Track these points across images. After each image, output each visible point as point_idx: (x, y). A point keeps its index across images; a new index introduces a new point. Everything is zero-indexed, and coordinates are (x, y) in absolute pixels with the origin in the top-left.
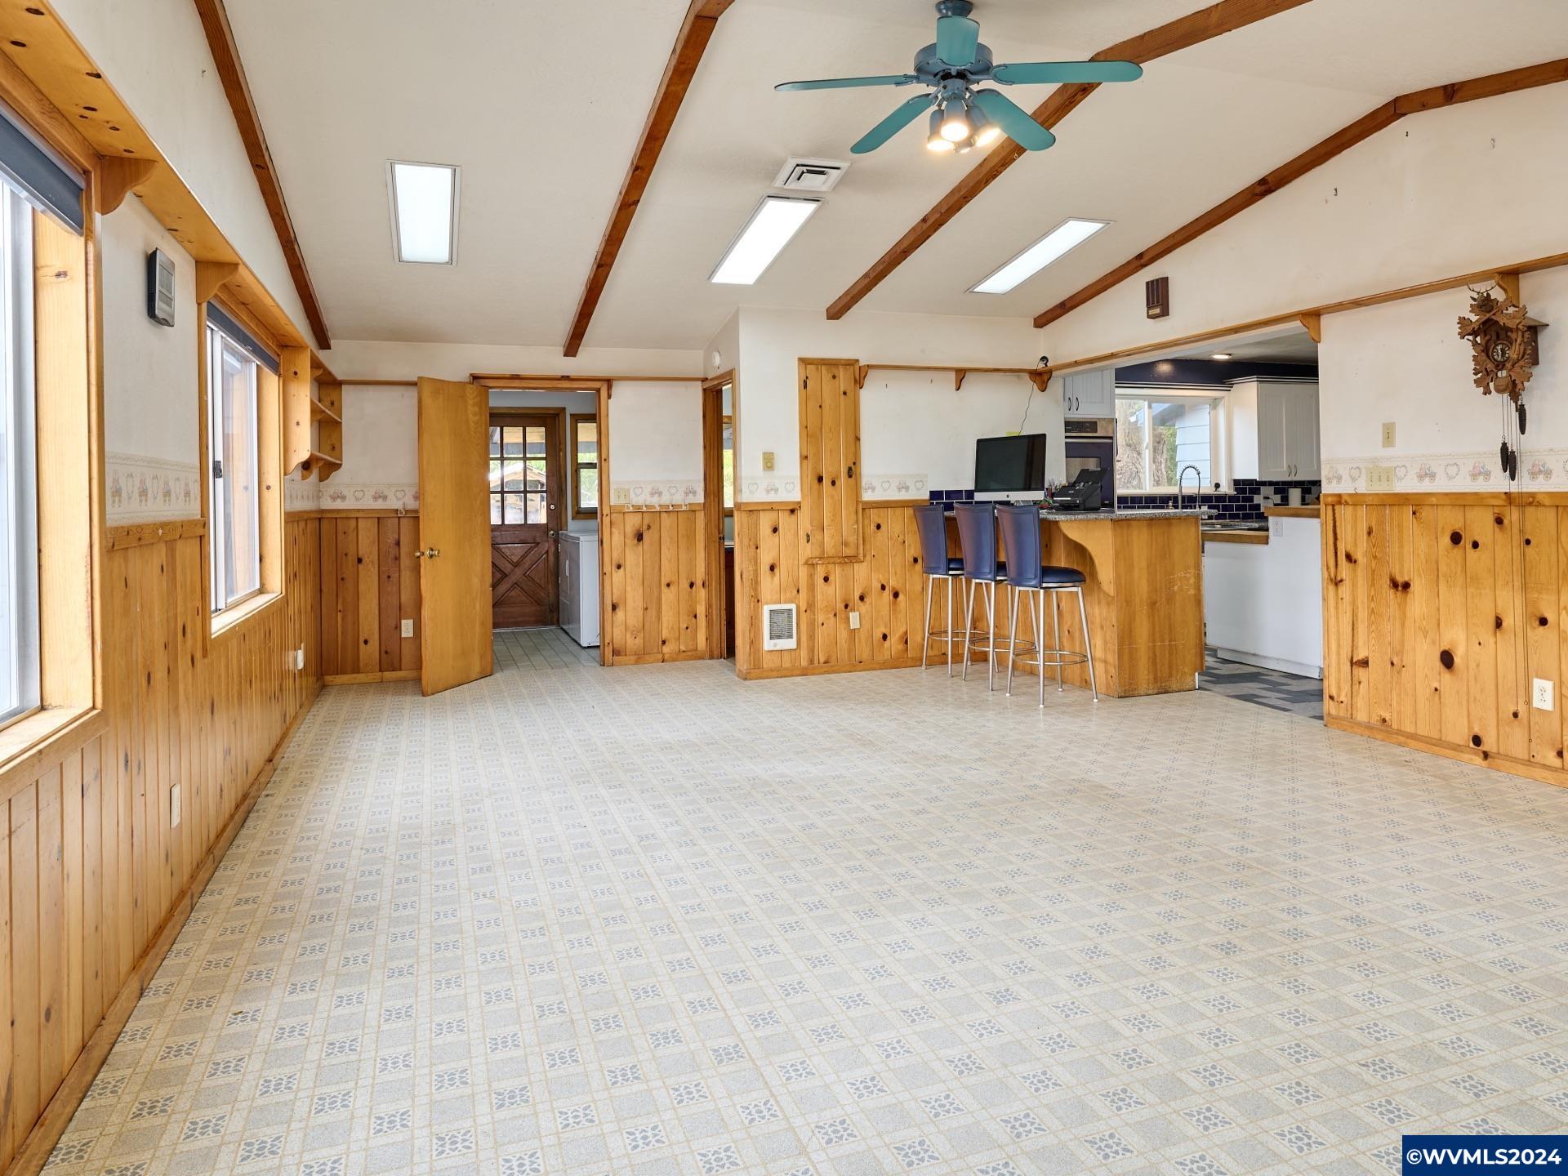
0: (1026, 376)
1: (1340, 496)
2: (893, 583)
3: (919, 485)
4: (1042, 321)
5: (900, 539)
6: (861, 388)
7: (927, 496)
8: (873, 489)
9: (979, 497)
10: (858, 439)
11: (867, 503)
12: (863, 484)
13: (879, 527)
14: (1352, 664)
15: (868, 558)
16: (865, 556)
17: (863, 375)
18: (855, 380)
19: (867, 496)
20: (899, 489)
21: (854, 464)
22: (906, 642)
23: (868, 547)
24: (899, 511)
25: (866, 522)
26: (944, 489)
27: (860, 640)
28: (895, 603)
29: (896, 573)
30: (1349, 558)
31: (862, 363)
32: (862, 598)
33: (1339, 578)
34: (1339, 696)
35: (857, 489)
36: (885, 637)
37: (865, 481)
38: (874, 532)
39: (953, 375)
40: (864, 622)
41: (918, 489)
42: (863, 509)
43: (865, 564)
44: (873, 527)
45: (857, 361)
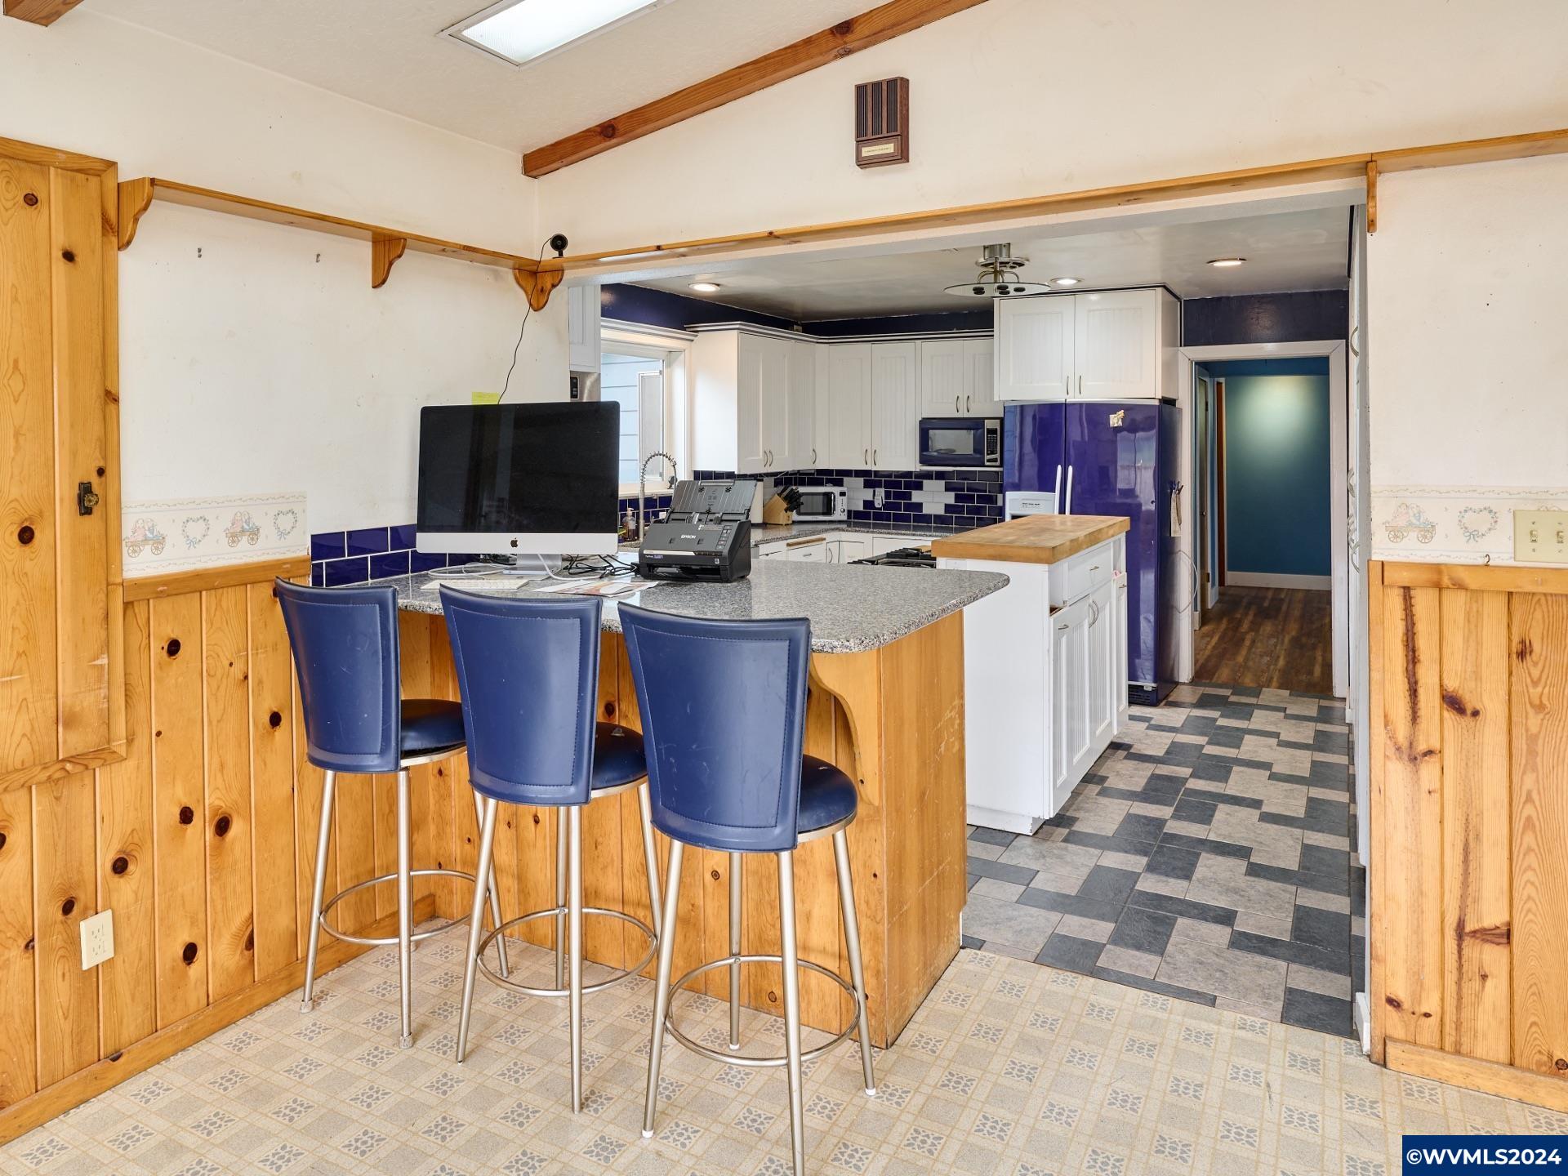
0: (509, 275)
1: (1437, 568)
2: (212, 800)
3: (286, 522)
4: (538, 163)
5: (237, 671)
6: (124, 245)
7: (304, 549)
8: (159, 542)
9: (429, 543)
10: (111, 397)
11: (138, 585)
12: (127, 532)
13: (174, 648)
14: (1460, 933)
15: (141, 742)
16: (130, 741)
17: (128, 211)
18: (105, 220)
19: (138, 565)
20: (234, 538)
21: (101, 472)
22: (250, 944)
23: (140, 710)
24: (230, 597)
25: (137, 638)
26: (345, 529)
27: (112, 988)
28: (218, 850)
29: (222, 766)
30: (1453, 703)
31: (126, 174)
32: (120, 866)
33: (1422, 747)
34: (1417, 998)
35: (108, 548)
36: (190, 953)
37: (131, 522)
38: (160, 666)
39: (366, 250)
40: (126, 934)
41: (282, 534)
42: (127, 605)
43: (131, 764)
44: (158, 647)
45: (112, 165)
